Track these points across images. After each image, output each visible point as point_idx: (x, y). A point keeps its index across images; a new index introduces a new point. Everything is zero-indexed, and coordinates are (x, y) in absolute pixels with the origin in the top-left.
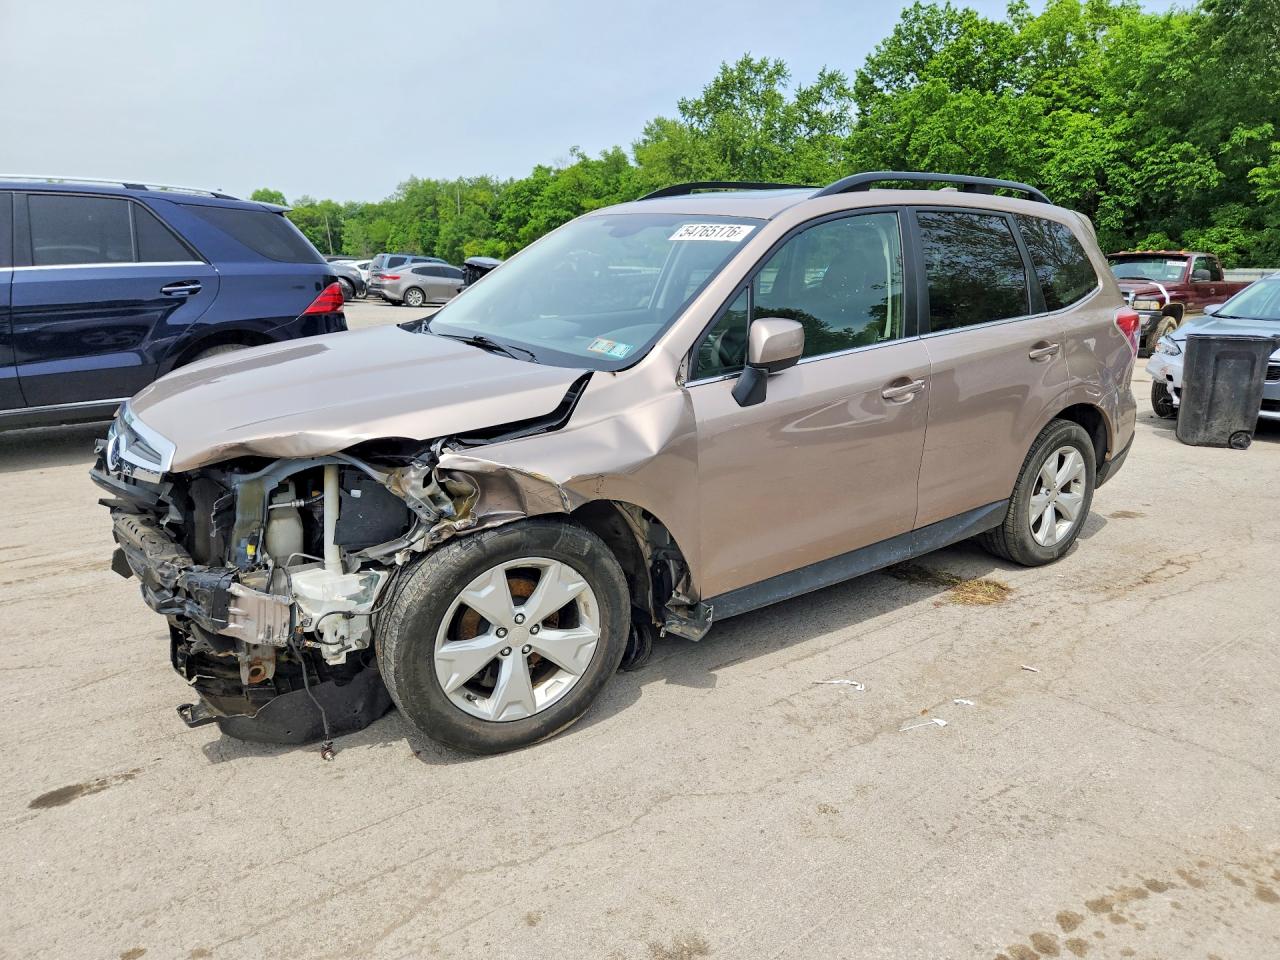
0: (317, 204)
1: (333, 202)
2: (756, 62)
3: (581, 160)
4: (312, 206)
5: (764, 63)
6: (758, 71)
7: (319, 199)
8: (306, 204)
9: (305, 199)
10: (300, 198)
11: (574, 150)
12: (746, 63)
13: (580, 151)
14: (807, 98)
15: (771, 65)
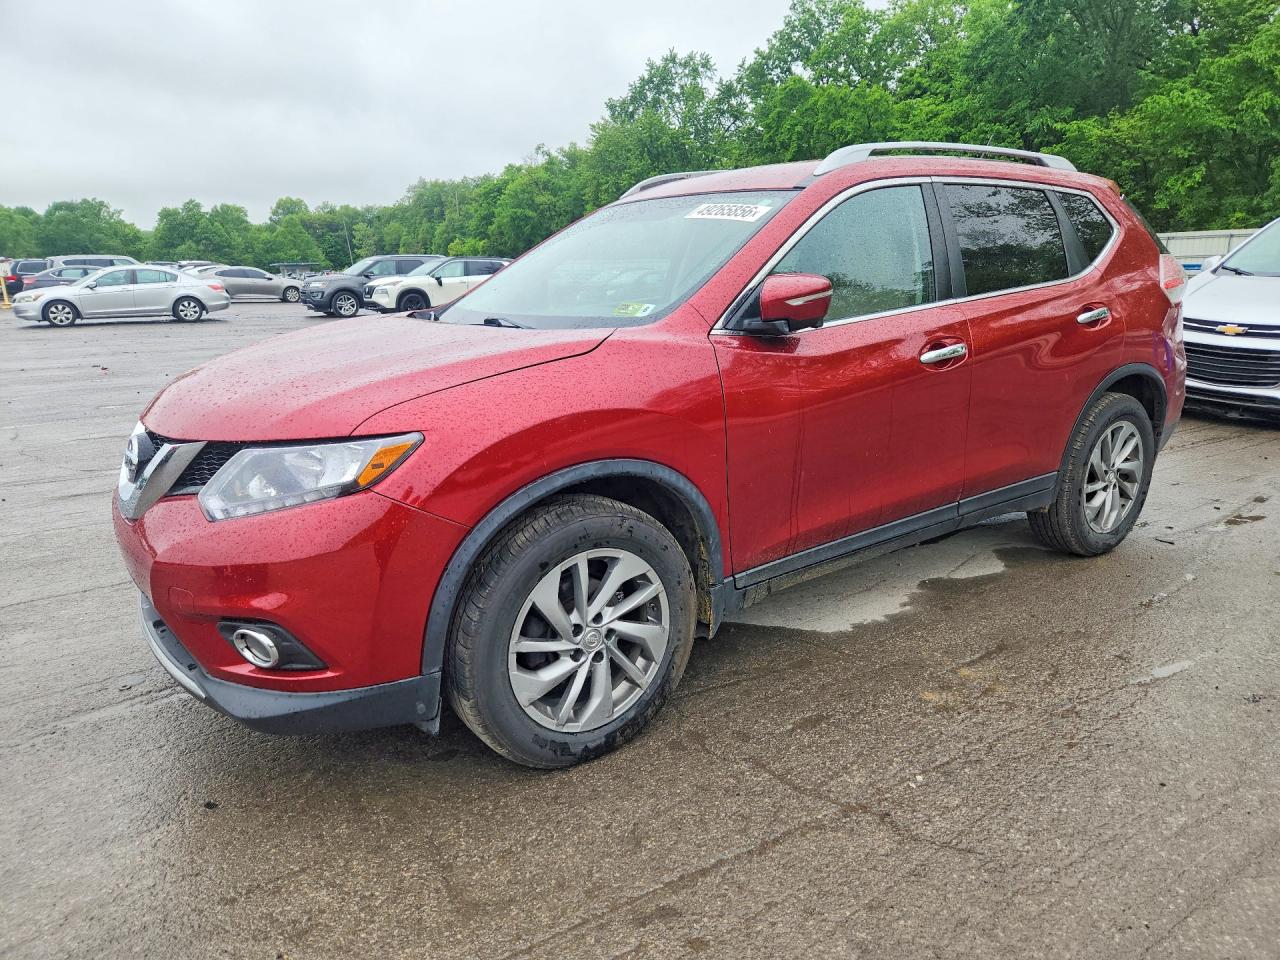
0: (338, 209)
1: (352, 206)
2: (682, 55)
3: (546, 157)
4: (332, 211)
5: (691, 58)
6: (685, 65)
7: (337, 203)
8: (326, 210)
9: (325, 206)
10: (321, 205)
11: (539, 148)
12: (673, 59)
13: (545, 149)
14: (728, 91)
15: (698, 58)
